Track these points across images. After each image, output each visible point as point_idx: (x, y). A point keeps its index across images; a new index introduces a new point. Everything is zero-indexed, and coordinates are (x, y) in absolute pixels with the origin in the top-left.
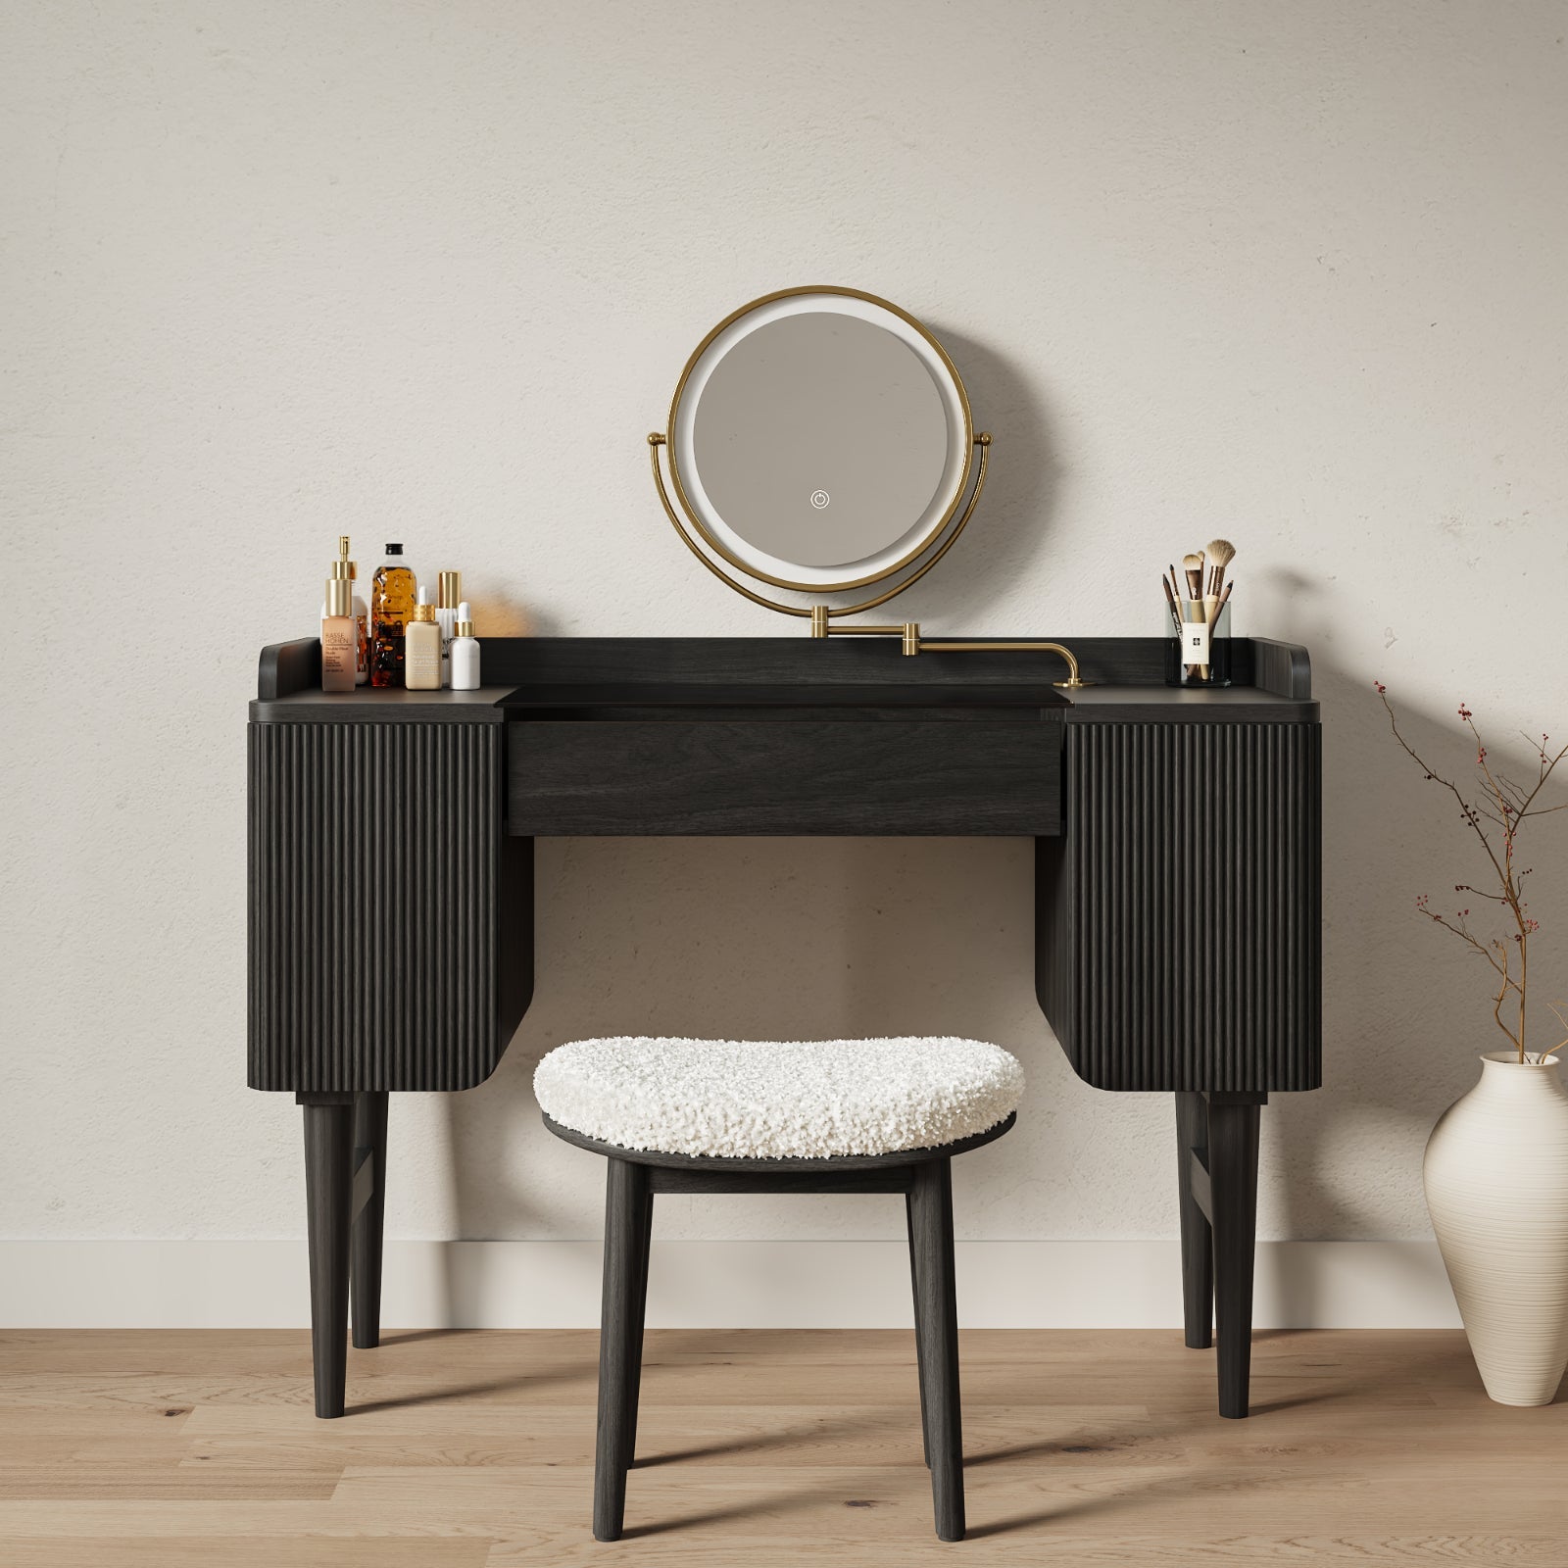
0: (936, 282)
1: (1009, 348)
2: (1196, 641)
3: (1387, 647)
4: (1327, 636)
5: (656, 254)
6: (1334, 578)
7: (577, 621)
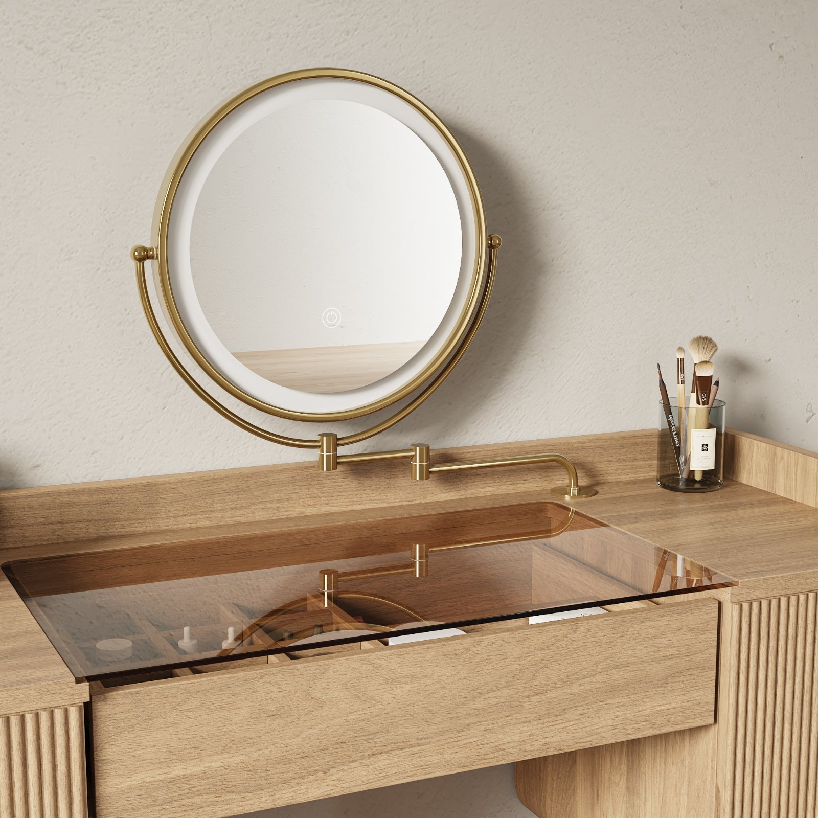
0: (424, 62)
1: (496, 137)
2: (705, 447)
3: (807, 421)
4: (762, 416)
5: (115, 22)
6: (770, 360)
7: (38, 466)
